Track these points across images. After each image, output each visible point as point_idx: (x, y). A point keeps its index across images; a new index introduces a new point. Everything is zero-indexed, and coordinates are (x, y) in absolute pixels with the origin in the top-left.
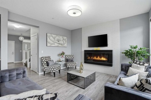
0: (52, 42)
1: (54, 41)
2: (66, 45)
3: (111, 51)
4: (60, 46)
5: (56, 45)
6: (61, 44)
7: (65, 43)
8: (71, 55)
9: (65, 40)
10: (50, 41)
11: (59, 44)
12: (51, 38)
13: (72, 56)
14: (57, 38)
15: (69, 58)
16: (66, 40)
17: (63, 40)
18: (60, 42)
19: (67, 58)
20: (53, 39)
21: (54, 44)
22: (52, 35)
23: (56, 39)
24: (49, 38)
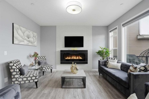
0: (21, 39)
1: (23, 37)
2: (36, 44)
3: (87, 51)
4: (30, 44)
5: (26, 42)
6: (31, 43)
7: (35, 41)
8: (41, 57)
9: (35, 37)
10: (18, 36)
11: (29, 41)
12: (20, 31)
13: (44, 57)
14: (27, 33)
15: (41, 59)
16: (37, 37)
17: (33, 37)
18: (30, 39)
19: (39, 60)
20: (22, 34)
21: (24, 41)
22: (21, 28)
23: (25, 34)
24: (17, 31)
